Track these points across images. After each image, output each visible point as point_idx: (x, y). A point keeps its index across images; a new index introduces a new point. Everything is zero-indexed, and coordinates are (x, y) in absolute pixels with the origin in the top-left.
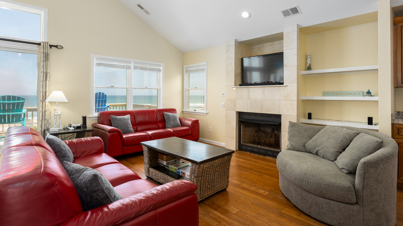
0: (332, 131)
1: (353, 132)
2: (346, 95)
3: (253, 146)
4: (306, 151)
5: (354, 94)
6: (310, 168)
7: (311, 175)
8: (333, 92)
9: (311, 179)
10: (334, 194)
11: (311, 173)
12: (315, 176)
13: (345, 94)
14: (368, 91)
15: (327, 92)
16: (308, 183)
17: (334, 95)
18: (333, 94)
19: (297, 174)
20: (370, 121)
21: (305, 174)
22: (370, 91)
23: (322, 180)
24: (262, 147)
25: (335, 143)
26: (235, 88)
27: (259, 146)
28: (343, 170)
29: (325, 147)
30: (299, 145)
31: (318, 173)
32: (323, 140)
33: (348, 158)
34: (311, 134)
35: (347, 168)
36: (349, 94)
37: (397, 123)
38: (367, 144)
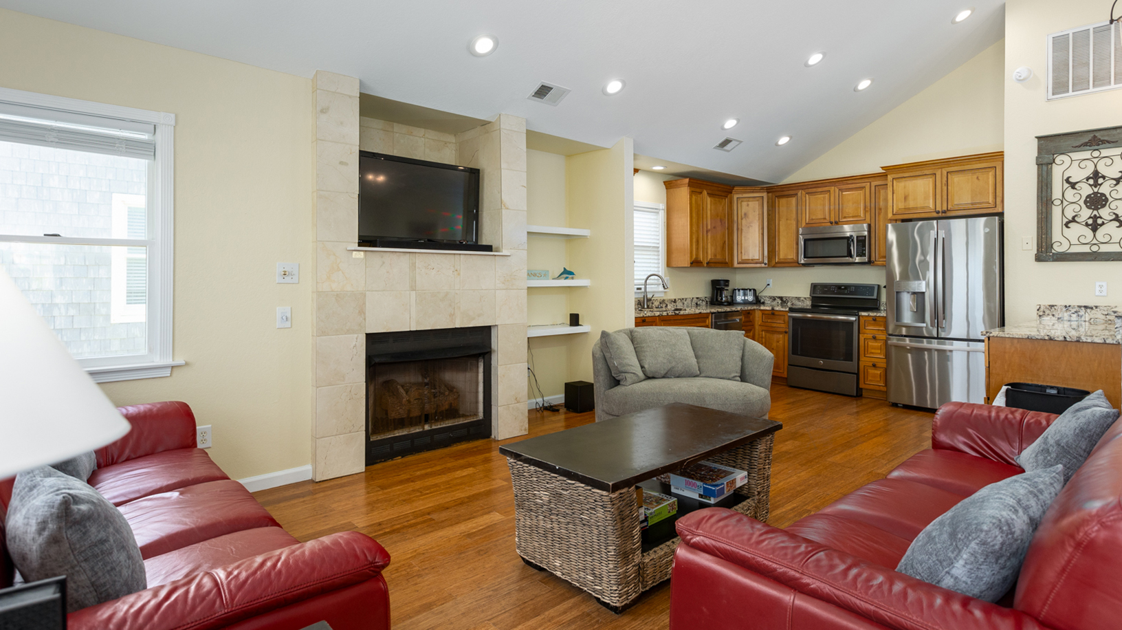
3: (407, 435)
24: (434, 427)
26: (362, 253)
27: (427, 427)
28: (736, 379)
35: (738, 375)
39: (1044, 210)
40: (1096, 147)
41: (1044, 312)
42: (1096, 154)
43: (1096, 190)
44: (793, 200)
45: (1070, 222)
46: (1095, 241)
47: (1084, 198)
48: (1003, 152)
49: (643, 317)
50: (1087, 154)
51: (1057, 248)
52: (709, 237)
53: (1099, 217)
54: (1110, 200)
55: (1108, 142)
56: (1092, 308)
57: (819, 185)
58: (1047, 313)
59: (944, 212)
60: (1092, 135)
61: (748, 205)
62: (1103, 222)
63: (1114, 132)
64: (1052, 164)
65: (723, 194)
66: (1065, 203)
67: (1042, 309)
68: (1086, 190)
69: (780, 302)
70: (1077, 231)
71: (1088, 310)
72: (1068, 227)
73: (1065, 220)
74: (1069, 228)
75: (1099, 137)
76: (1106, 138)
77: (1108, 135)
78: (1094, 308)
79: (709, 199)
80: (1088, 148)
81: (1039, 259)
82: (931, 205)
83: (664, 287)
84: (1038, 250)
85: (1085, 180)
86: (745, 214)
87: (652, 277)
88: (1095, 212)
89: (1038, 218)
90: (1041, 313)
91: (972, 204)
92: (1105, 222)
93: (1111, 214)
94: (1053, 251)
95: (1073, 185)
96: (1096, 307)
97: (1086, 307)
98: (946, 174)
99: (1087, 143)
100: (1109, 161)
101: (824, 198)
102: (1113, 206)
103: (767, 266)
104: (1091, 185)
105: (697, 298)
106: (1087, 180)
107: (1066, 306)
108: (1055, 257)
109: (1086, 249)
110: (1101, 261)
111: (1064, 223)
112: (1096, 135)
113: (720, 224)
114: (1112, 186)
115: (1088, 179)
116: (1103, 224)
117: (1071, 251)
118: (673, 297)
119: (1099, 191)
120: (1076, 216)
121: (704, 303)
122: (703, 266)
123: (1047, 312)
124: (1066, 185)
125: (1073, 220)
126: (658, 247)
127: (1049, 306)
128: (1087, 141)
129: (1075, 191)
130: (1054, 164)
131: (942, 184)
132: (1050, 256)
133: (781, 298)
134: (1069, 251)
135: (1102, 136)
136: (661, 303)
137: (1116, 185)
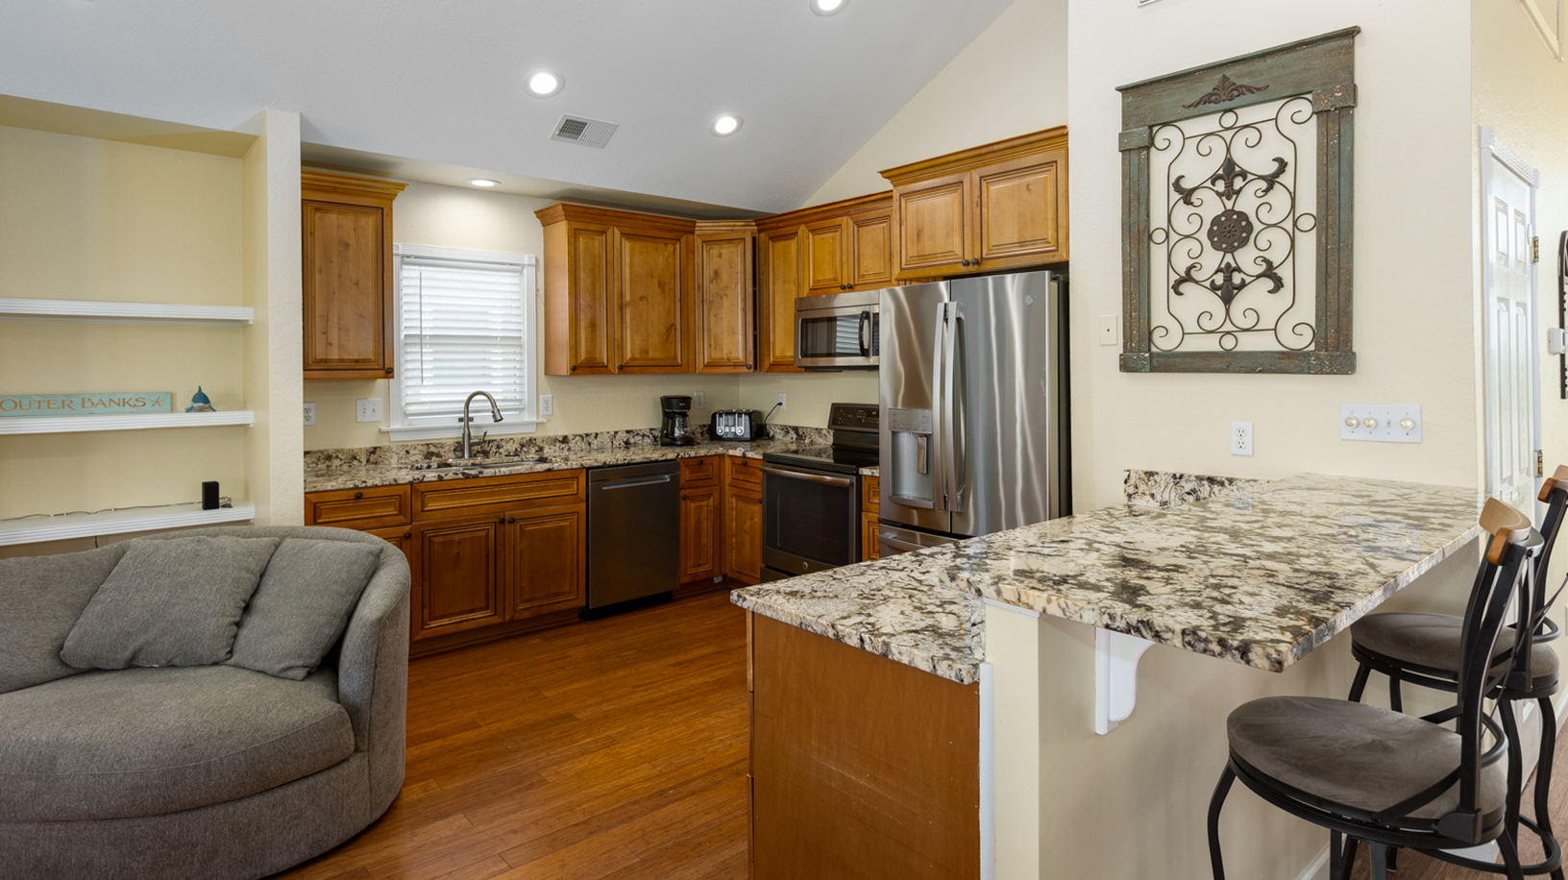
0: (175, 557)
1: (263, 544)
2: (105, 406)
4: (70, 671)
5: (137, 403)
6: (195, 716)
7: (216, 734)
8: (42, 396)
9: (218, 750)
10: (304, 758)
11: (211, 729)
12: (230, 732)
13: (103, 404)
14: (196, 391)
15: (14, 396)
16: (208, 771)
17: (49, 408)
18: (44, 405)
19: (144, 763)
20: (211, 496)
21: (185, 747)
22: (203, 391)
23: (260, 733)
25: (218, 597)
28: (291, 674)
29: (179, 624)
30: (28, 658)
31: (237, 718)
32: (156, 598)
33: (297, 629)
34: (73, 594)
35: (301, 663)
36: (119, 405)
37: (313, 490)
38: (343, 567)
39: (1134, 255)
40: (1228, 104)
41: (1136, 487)
42: (1229, 120)
43: (1229, 205)
44: (793, 244)
45: (1181, 281)
46: (1228, 327)
47: (1207, 225)
48: (1065, 127)
49: (356, 487)
50: (1210, 123)
51: (1163, 343)
52: (628, 317)
53: (1235, 270)
54: (1257, 226)
55: (1250, 90)
56: (1222, 484)
57: (828, 215)
58: (1140, 490)
59: (977, 263)
60: (1220, 76)
61: (720, 255)
62: (1243, 280)
63: (1261, 65)
64: (1148, 148)
65: (673, 235)
66: (1174, 237)
67: (1132, 481)
68: (1211, 206)
69: (795, 436)
70: (1199, 300)
71: (1216, 488)
72: (1179, 293)
73: (1174, 277)
74: (1181, 294)
75: (1233, 79)
76: (1246, 81)
77: (1249, 74)
78: (1226, 483)
79: (627, 245)
80: (1212, 106)
81: (1127, 366)
82: (958, 250)
83: (494, 416)
84: (1125, 346)
85: (1209, 184)
86: (716, 273)
87: (475, 398)
88: (1229, 258)
89: (1124, 274)
90: (1131, 490)
91: (1022, 244)
92: (1248, 280)
93: (1259, 261)
94: (1154, 349)
95: (1187, 196)
96: (1231, 481)
97: (1211, 480)
98: (978, 181)
99: (1211, 95)
100: (1252, 135)
101: (833, 239)
102: (1262, 243)
103: (752, 370)
104: (1219, 195)
105: (628, 432)
106: (1213, 184)
107: (1174, 476)
108: (1154, 362)
109: (1210, 344)
110: (1239, 372)
111: (1172, 283)
112: (1228, 74)
113: (657, 290)
114: (1260, 193)
115: (1214, 179)
116: (1243, 285)
117: (1185, 348)
118: (560, 433)
119: (1236, 209)
120: (1192, 266)
121: (647, 440)
122: (610, 373)
123: (1142, 488)
124: (1175, 196)
125: (1188, 278)
126: (520, 338)
127: (1146, 473)
128: (1210, 90)
129: (1190, 209)
130: (1153, 149)
131: (972, 203)
132: (1145, 359)
133: (796, 429)
134: (1181, 349)
135: (1238, 77)
136: (522, 446)
137: (1266, 191)
